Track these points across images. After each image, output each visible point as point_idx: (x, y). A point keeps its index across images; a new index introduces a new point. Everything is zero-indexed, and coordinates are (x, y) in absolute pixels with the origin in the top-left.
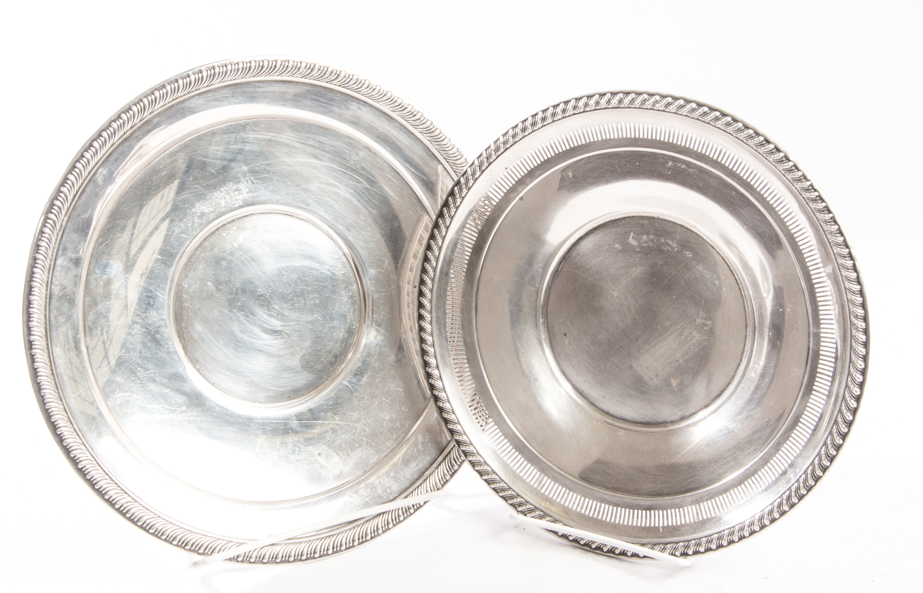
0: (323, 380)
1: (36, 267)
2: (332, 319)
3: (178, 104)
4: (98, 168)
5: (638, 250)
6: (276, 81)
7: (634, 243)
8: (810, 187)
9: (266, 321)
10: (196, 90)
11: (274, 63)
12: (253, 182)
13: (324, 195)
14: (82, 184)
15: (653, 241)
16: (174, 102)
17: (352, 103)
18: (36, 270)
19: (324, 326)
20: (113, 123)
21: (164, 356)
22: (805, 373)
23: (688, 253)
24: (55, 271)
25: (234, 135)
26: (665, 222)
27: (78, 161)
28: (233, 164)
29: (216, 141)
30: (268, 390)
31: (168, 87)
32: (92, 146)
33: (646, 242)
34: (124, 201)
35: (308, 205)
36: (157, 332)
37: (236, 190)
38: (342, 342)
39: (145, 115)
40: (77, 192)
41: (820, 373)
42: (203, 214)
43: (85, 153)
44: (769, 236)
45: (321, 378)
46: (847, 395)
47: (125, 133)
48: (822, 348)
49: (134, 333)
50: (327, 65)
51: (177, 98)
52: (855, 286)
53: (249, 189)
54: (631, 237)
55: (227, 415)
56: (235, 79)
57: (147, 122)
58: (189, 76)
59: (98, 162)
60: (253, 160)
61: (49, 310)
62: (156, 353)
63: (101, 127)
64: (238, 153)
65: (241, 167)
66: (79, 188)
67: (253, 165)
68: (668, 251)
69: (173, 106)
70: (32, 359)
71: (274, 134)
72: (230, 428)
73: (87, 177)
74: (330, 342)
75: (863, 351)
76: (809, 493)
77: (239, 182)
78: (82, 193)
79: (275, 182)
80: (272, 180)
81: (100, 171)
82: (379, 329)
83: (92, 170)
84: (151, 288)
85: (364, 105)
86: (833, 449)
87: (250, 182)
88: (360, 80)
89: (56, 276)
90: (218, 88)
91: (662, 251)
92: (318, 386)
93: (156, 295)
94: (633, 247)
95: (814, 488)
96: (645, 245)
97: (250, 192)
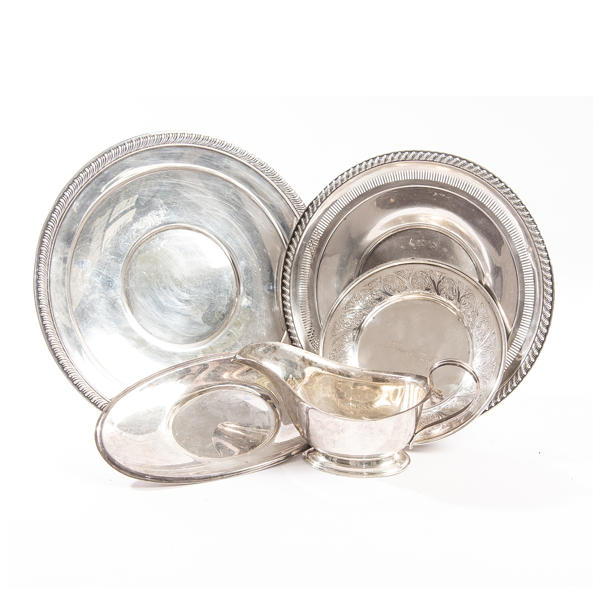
0: (217, 329)
1: (41, 263)
2: (220, 293)
3: (119, 161)
4: (74, 202)
5: (415, 249)
6: (177, 146)
7: (413, 245)
8: (520, 203)
9: (180, 295)
10: (129, 153)
11: (176, 135)
12: (167, 210)
13: (210, 216)
14: (65, 212)
15: (424, 243)
16: (117, 160)
17: (224, 159)
18: (40, 265)
19: (215, 296)
20: (81, 174)
21: (121, 317)
22: (515, 316)
23: (445, 249)
24: (51, 266)
25: (154, 181)
26: (432, 231)
27: (61, 198)
28: (154, 199)
29: (143, 185)
30: (184, 336)
31: (113, 151)
32: (69, 188)
33: (419, 244)
34: (90, 223)
35: (201, 223)
36: (115, 303)
37: (157, 215)
38: (227, 306)
39: (100, 169)
40: (62, 217)
41: (524, 315)
42: (138, 231)
43: (65, 193)
44: (494, 234)
45: (216, 328)
46: (541, 325)
47: (88, 180)
48: (525, 300)
49: (101, 303)
50: (208, 135)
51: (119, 158)
52: (546, 260)
53: (165, 214)
54: (410, 241)
55: (161, 352)
56: (153, 146)
57: (101, 173)
58: (125, 144)
59: (73, 198)
60: (166, 196)
61: (50, 289)
62: (115, 316)
63: (74, 177)
64: (157, 192)
65: (159, 201)
66: (63, 215)
67: (166, 199)
68: (433, 248)
69: (116, 163)
70: (42, 318)
71: (178, 180)
72: (163, 360)
73: (67, 208)
74: (219, 306)
75: (550, 299)
76: (518, 386)
77: (158, 210)
78: (64, 217)
79: (180, 210)
80: (179, 209)
81: (74, 204)
82: (249, 297)
83: (70, 203)
84: (110, 276)
85: (231, 160)
86: (532, 358)
87: (165, 210)
88: (228, 144)
89: (52, 269)
90: (143, 151)
91: (429, 248)
92: (214, 333)
93: (113, 280)
94: (412, 247)
95: (522, 382)
96: (419, 245)
97: (166, 216)
